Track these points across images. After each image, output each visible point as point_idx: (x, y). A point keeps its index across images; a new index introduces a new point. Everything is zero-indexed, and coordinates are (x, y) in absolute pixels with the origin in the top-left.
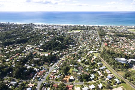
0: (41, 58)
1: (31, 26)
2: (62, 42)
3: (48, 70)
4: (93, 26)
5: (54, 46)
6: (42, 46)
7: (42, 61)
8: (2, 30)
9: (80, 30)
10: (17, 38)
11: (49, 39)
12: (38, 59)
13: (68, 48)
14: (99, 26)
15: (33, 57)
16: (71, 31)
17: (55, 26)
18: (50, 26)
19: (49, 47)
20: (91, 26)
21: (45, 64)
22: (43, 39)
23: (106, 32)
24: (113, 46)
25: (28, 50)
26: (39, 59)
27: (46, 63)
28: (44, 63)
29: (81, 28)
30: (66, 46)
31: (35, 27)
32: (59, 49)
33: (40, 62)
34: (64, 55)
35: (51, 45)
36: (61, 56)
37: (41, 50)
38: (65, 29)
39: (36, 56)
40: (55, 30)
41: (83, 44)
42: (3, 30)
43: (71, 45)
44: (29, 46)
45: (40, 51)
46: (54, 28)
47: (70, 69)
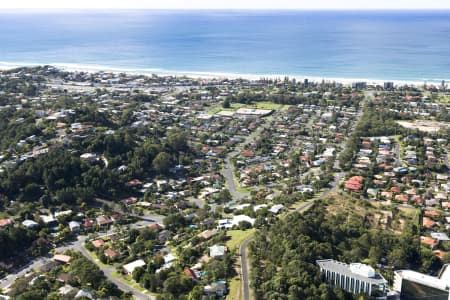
1: (39, 80)
2: (116, 164)
14: (389, 86)
16: (227, 106)
17: (163, 80)
18: (134, 78)
19: (30, 185)
23: (408, 118)
24: (388, 195)
29: (286, 94)
30: (133, 182)
31: (55, 84)
38: (199, 97)
40: (147, 99)
41: (238, 176)
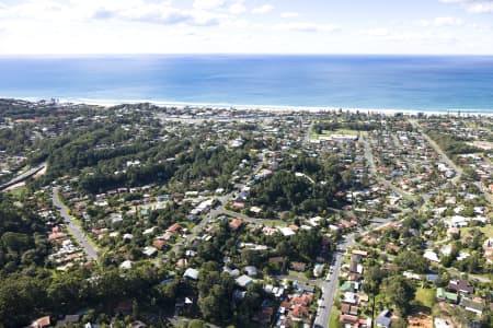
0: (270, 242)
2: (318, 181)
3: (318, 292)
4: (399, 115)
5: (298, 195)
6: (252, 194)
7: (275, 255)
8: (44, 129)
9: (352, 128)
10: (129, 163)
11: (264, 167)
12: (259, 248)
13: (350, 203)
14: (420, 115)
15: (236, 239)
16: (320, 133)
17: (244, 113)
18: (221, 111)
19: (280, 198)
20: (391, 112)
21: (293, 269)
22: (241, 165)
23: (468, 140)
25: (204, 212)
26: (265, 248)
27: (295, 264)
28: (288, 266)
29: (353, 122)
30: (340, 194)
31: (164, 118)
32: (319, 209)
33: (271, 259)
34: (347, 231)
35: (284, 189)
36: (339, 237)
37: (255, 209)
38: (290, 126)
39: (245, 237)
40: (253, 128)
41: (399, 187)
42: (49, 131)
43: (355, 194)
44: (196, 193)
45: (251, 214)
46: (243, 121)
47: (415, 291)
